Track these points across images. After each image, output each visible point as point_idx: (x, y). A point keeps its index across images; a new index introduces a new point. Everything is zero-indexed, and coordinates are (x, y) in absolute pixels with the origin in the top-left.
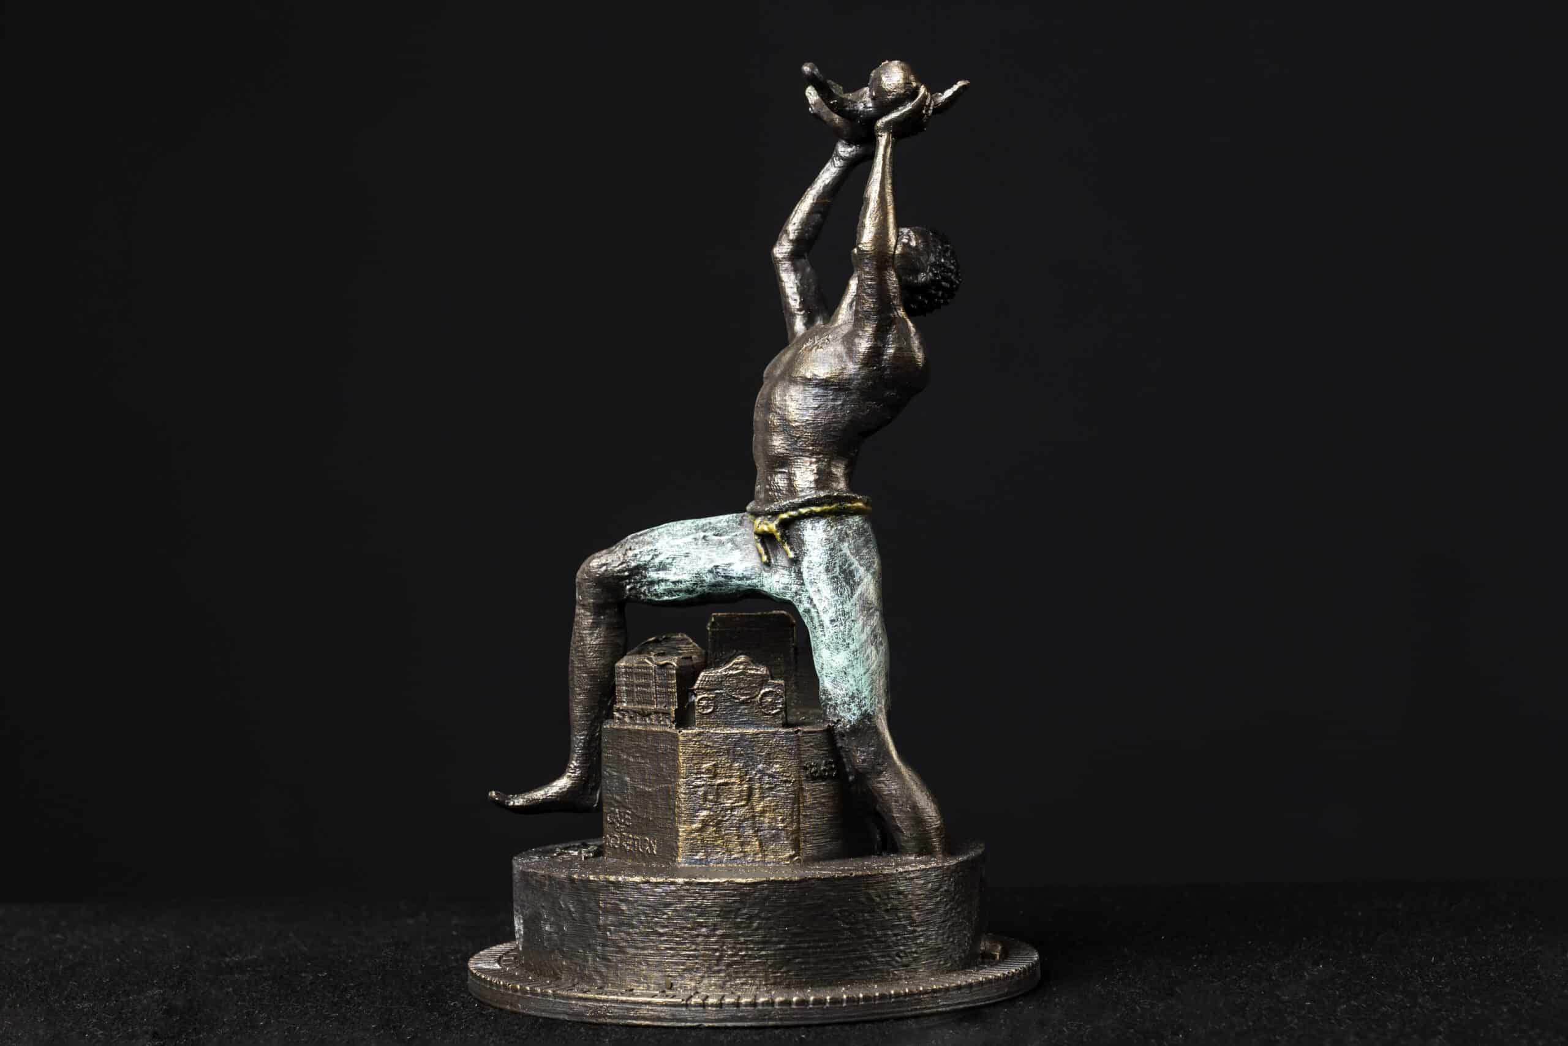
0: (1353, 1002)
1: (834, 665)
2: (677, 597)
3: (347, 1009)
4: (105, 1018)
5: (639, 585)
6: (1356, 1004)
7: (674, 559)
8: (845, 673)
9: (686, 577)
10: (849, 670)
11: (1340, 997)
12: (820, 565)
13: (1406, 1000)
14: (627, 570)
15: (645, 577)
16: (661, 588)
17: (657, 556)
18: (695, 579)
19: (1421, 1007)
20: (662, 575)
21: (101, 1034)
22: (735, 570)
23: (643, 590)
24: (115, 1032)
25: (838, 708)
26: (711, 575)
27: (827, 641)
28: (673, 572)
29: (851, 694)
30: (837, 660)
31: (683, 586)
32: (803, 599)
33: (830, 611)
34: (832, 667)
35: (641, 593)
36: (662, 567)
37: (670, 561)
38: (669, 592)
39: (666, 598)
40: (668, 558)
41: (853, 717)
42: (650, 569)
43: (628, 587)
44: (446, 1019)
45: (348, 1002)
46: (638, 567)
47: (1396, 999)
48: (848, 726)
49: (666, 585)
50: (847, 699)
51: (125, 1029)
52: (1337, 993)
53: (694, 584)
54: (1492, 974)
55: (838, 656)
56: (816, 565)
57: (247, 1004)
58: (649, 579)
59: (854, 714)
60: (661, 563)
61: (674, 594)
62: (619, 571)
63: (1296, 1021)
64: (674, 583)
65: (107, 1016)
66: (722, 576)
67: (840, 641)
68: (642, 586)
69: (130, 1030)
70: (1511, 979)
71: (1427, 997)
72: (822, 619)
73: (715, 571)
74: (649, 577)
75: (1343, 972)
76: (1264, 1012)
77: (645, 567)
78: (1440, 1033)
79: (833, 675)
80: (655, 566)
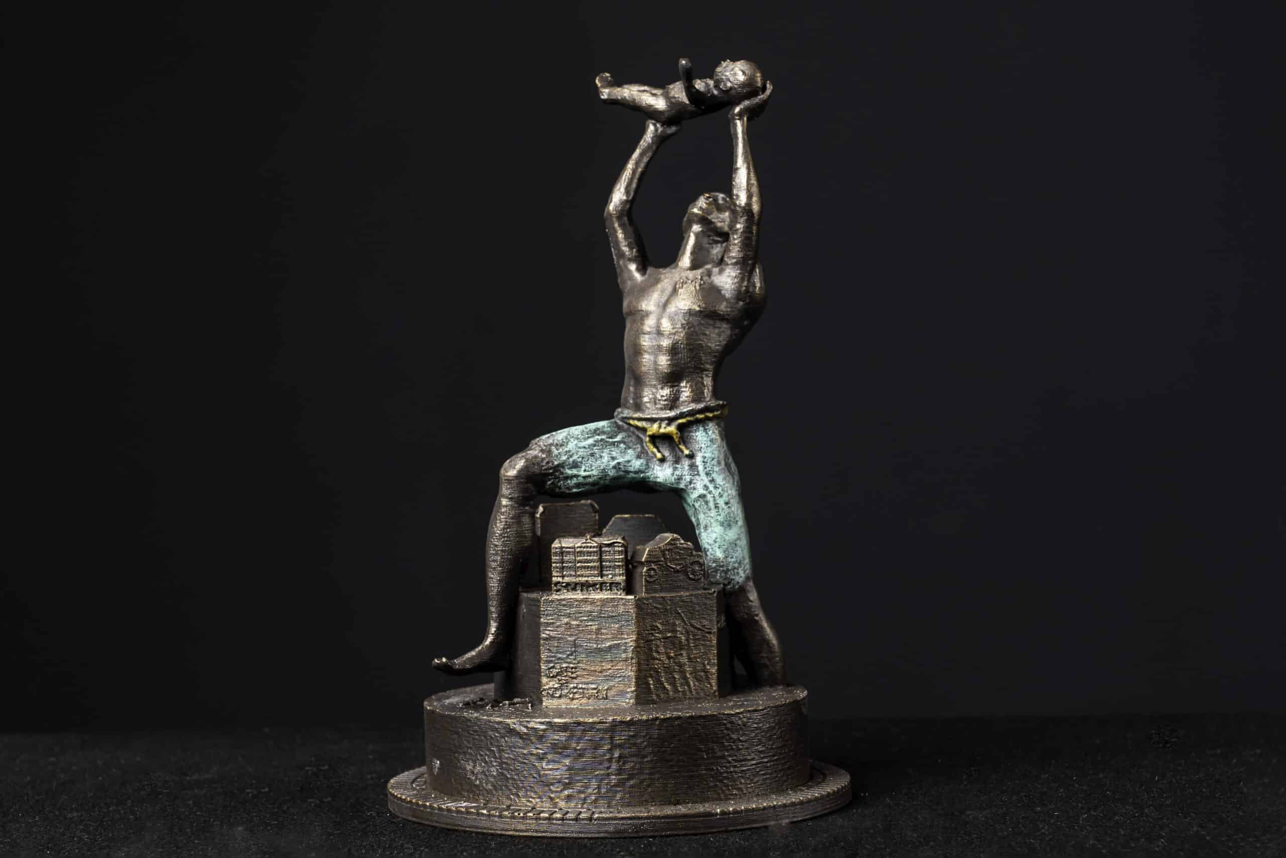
0: (1093, 813)
1: (727, 538)
2: (583, 489)
3: (284, 817)
4: (90, 825)
5: (557, 480)
6: (1095, 814)
7: (583, 458)
8: (736, 545)
9: (595, 473)
10: (738, 542)
11: (1082, 808)
12: (713, 459)
13: (1135, 811)
14: (551, 468)
15: (562, 473)
16: (573, 482)
17: (571, 456)
18: (601, 474)
19: (1147, 816)
20: (575, 472)
21: (87, 838)
22: (633, 466)
23: (559, 484)
24: (98, 837)
25: (729, 573)
26: (615, 470)
27: (722, 520)
28: (583, 468)
29: (739, 560)
30: (729, 534)
31: (590, 480)
32: (698, 487)
33: (724, 496)
34: (725, 540)
35: (557, 487)
36: (575, 465)
37: (580, 460)
38: (578, 485)
39: (575, 490)
40: (579, 458)
41: (741, 579)
42: (566, 467)
43: (549, 483)
44: (364, 826)
45: (285, 812)
46: (558, 465)
47: (1127, 809)
48: (737, 587)
49: (577, 480)
50: (736, 565)
51: (106, 834)
52: (1080, 805)
53: (600, 478)
54: (1204, 790)
55: (730, 531)
56: (709, 460)
57: (204, 814)
58: (565, 475)
59: (741, 577)
60: (574, 461)
61: (581, 486)
62: (545, 469)
63: (1046, 827)
64: (584, 477)
65: (91, 823)
66: (623, 471)
67: (732, 519)
68: (559, 481)
69: (110, 835)
70: (1220, 794)
71: (1151, 807)
72: (718, 502)
73: (617, 467)
74: (566, 473)
75: (1085, 788)
76: (1021, 820)
77: (562, 465)
78: (1163, 837)
79: (726, 547)
80: (569, 464)
